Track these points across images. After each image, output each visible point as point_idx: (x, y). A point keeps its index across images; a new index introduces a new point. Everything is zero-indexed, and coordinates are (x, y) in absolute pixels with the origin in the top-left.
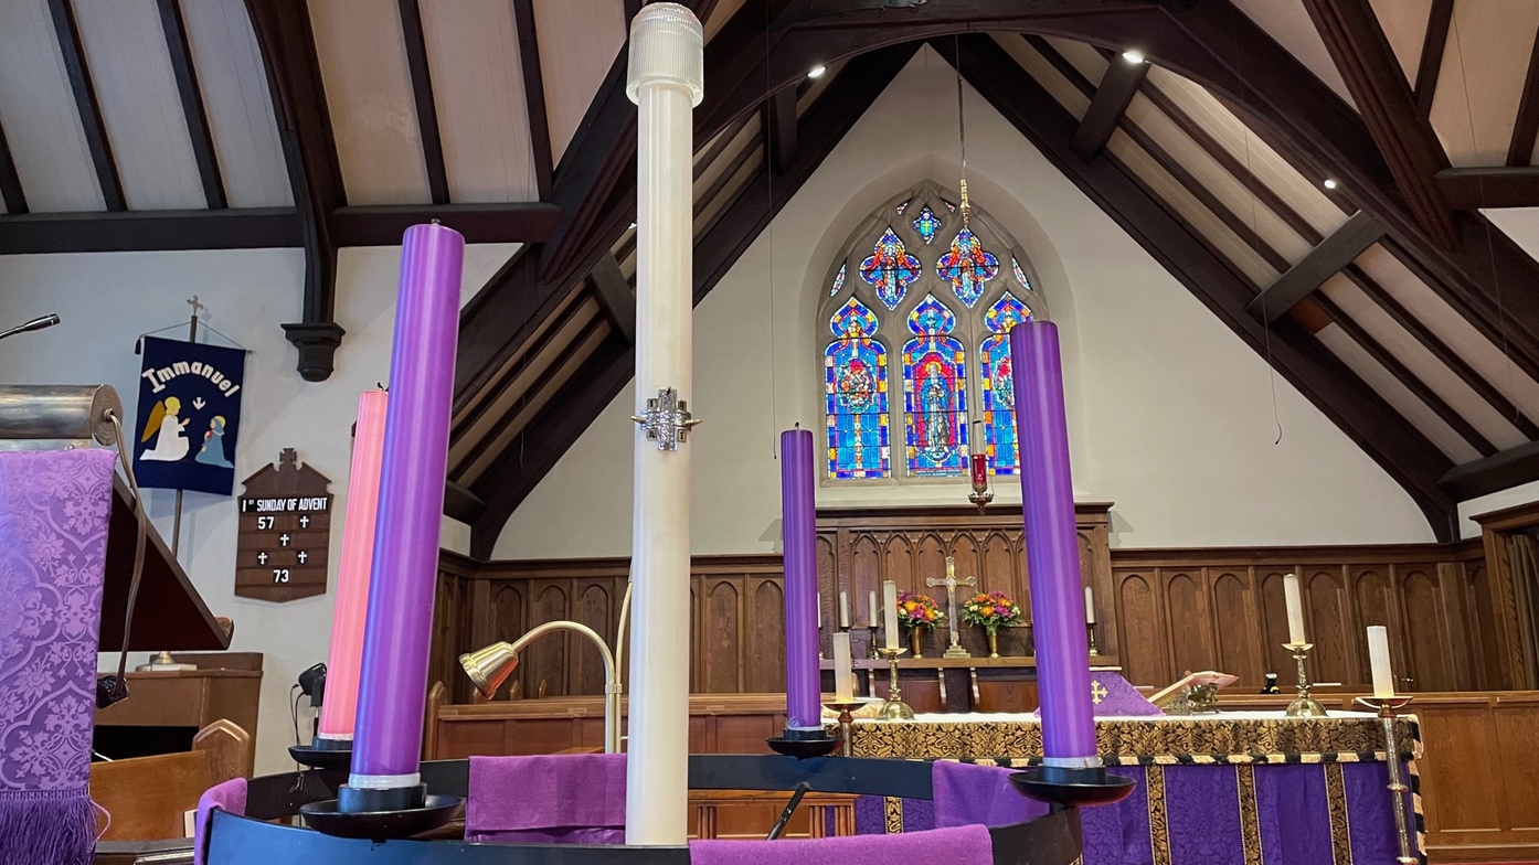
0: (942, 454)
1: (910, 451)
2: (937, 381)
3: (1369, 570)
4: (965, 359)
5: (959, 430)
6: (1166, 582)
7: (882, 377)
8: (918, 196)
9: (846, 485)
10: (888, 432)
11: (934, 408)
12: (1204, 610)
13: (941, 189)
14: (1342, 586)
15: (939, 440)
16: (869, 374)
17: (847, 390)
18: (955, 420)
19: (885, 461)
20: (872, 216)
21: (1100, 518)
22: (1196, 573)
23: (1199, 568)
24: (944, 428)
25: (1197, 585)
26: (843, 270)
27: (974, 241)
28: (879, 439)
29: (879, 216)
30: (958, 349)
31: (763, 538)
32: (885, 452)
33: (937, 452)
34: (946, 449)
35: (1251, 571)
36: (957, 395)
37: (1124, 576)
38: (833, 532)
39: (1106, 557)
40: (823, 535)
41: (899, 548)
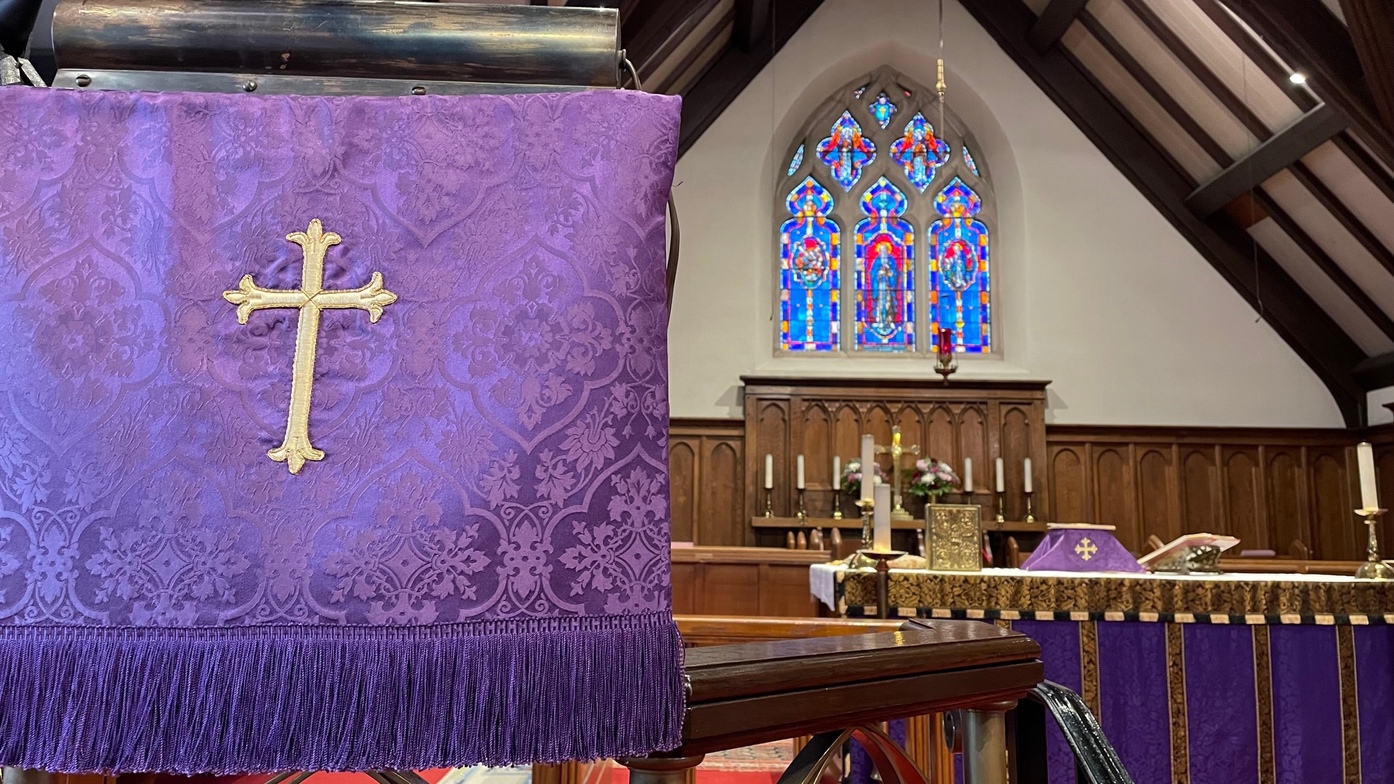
0: (889, 331)
1: (857, 327)
2: (886, 260)
3: (1281, 451)
4: (914, 240)
5: (906, 308)
6: (1096, 456)
7: (834, 255)
8: (876, 81)
9: (797, 356)
10: (838, 308)
11: (883, 286)
12: (1129, 483)
13: (898, 75)
14: (1257, 465)
15: (887, 316)
16: (823, 252)
17: (801, 266)
18: (902, 299)
19: (835, 335)
20: (831, 98)
21: (1038, 394)
22: (1125, 448)
23: (1127, 444)
24: (892, 306)
25: (1123, 460)
26: (801, 150)
27: (928, 128)
28: (830, 314)
29: (838, 98)
30: (908, 230)
31: (720, 403)
32: (835, 327)
33: (884, 328)
34: (893, 326)
35: (1174, 448)
36: (905, 276)
37: (1057, 449)
38: (787, 400)
39: (1041, 431)
40: (777, 402)
41: (848, 417)
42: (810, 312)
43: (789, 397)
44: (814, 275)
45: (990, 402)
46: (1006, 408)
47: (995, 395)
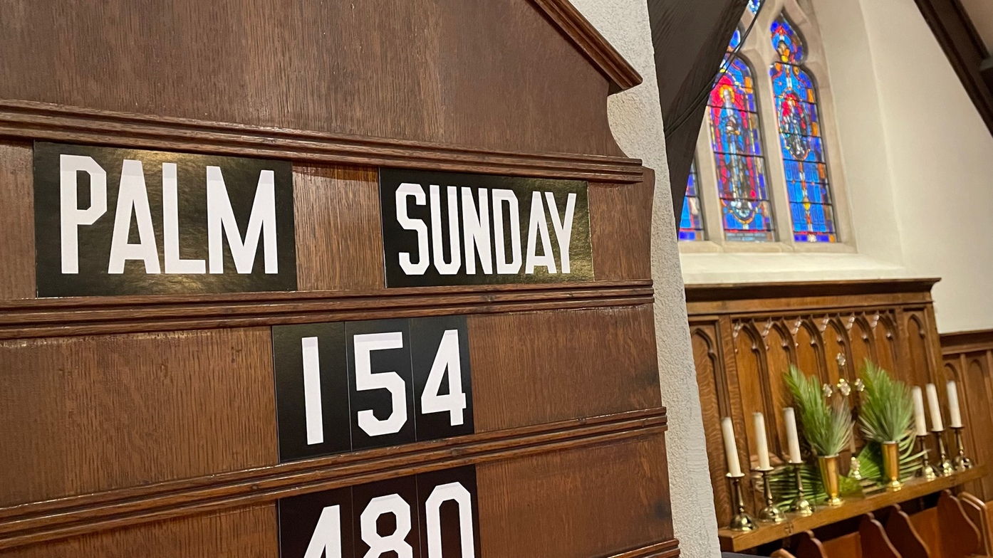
0: (747, 212)
2: (732, 112)
5: (758, 181)
11: (733, 149)
15: (743, 191)
18: (753, 168)
21: (926, 296)
24: (745, 178)
33: (743, 209)
34: (750, 205)
38: (713, 323)
39: (937, 344)
40: (702, 327)
41: (776, 343)
43: (716, 318)
46: (907, 316)
47: (899, 299)
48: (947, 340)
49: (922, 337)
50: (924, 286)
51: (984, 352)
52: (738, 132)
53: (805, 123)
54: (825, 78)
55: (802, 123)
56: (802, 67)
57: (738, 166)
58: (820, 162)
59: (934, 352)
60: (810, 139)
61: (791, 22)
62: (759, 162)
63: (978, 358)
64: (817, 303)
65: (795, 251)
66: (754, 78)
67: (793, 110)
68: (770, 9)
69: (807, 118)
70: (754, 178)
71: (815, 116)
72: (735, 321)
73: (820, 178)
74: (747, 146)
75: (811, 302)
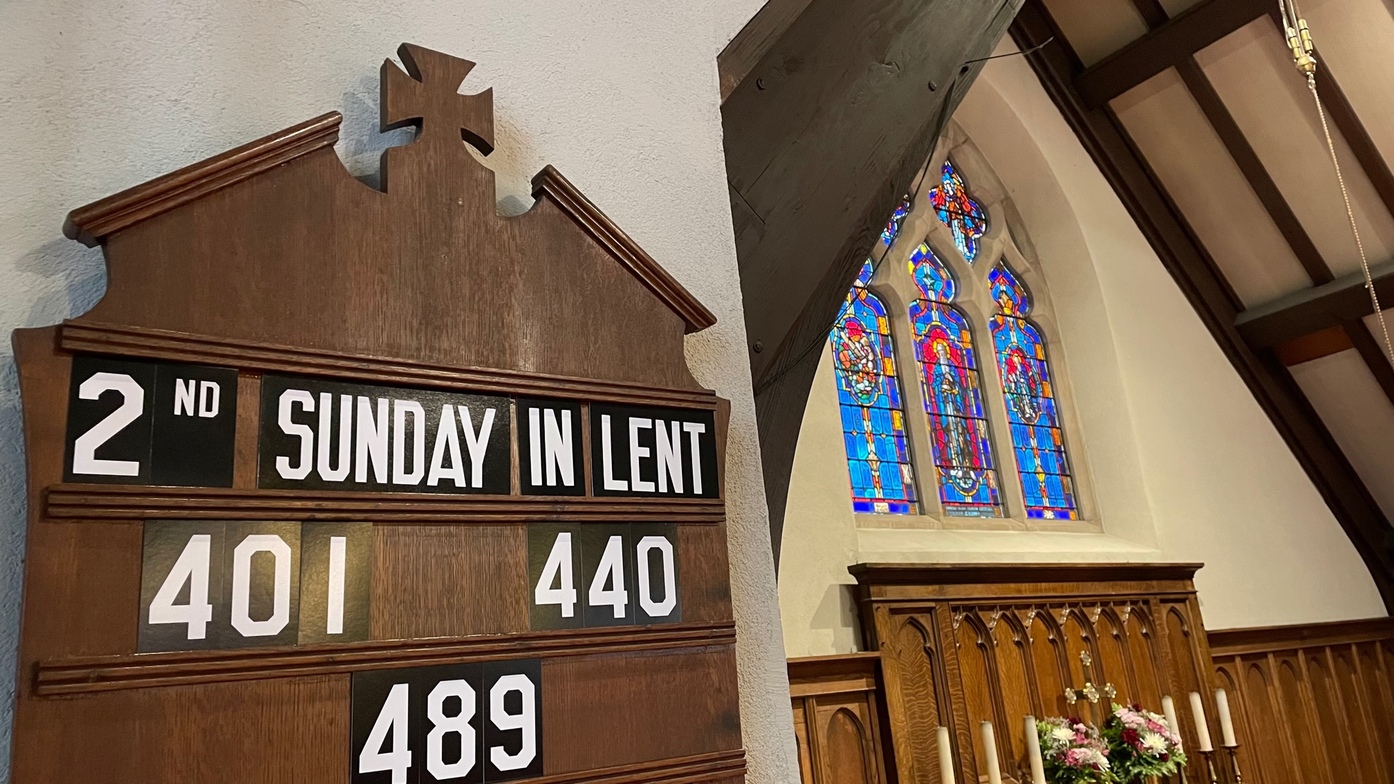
0: (970, 482)
2: (947, 369)
5: (981, 447)
7: (886, 352)
9: (871, 524)
11: (950, 410)
15: (964, 459)
16: (871, 345)
18: (975, 432)
22: (1266, 662)
24: (966, 443)
27: (957, 179)
33: (964, 479)
34: (973, 474)
35: (1301, 657)
36: (972, 395)
38: (929, 610)
39: (1205, 643)
40: (915, 616)
41: (1006, 638)
42: (871, 447)
43: (933, 604)
44: (867, 383)
45: (1153, 600)
46: (1165, 609)
47: (1153, 588)
48: (1217, 638)
49: (1186, 634)
50: (1185, 572)
51: (1264, 655)
52: (956, 391)
53: (1034, 382)
54: (1055, 333)
55: (1031, 382)
56: (1027, 320)
57: (957, 429)
58: (1053, 426)
59: (1202, 653)
60: (1041, 400)
61: (1013, 271)
62: (981, 425)
63: (1257, 662)
64: (1054, 590)
65: (1027, 529)
66: (972, 332)
67: (1019, 367)
68: (988, 257)
69: (1036, 377)
70: (977, 443)
71: (1046, 375)
72: (955, 609)
73: (1055, 445)
74: (966, 406)
75: (1046, 589)
